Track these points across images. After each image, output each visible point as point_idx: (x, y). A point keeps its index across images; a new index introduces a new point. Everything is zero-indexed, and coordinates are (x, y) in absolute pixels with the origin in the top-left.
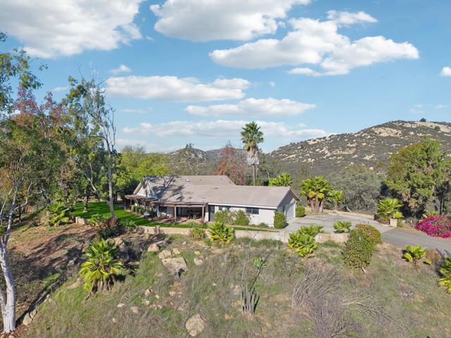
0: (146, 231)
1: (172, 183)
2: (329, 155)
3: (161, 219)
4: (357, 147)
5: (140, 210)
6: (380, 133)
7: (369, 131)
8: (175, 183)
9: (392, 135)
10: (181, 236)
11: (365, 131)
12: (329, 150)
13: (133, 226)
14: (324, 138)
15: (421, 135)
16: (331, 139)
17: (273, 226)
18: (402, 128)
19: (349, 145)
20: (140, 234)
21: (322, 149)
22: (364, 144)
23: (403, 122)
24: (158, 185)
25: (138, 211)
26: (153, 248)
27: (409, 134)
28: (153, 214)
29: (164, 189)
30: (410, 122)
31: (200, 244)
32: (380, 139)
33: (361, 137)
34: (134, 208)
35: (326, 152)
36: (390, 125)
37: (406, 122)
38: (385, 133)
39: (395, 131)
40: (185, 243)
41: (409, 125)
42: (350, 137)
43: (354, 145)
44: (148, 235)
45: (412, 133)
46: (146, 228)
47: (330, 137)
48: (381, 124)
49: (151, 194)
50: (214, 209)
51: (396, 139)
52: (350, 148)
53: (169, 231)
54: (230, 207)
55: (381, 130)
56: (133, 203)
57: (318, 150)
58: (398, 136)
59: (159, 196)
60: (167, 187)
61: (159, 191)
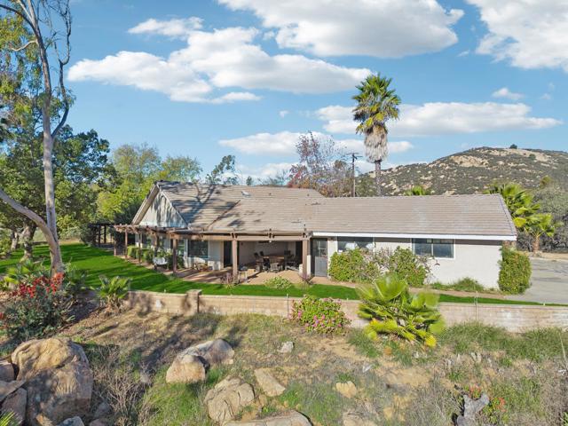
0: (157, 306)
1: (214, 195)
2: (398, 190)
3: (193, 272)
4: (433, 180)
5: (145, 255)
6: (461, 162)
7: (446, 160)
8: (220, 197)
9: (476, 165)
10: (268, 323)
11: (442, 160)
12: (397, 184)
13: (119, 291)
14: (390, 170)
15: (512, 165)
16: (399, 171)
17: (496, 287)
18: (488, 156)
19: (423, 178)
20: (141, 314)
21: (388, 183)
22: (442, 177)
23: (489, 149)
24: (184, 199)
25: (141, 256)
26: (183, 368)
27: (498, 164)
28: (174, 262)
29: (198, 206)
30: (498, 150)
31: (339, 351)
32: (461, 170)
33: (438, 168)
34: (133, 250)
35: (395, 187)
36: (473, 153)
37: (494, 150)
38: (467, 163)
39: (480, 160)
40: (287, 347)
41: (497, 153)
42: (424, 169)
43: (429, 178)
44: (164, 320)
45: (501, 163)
46: (157, 297)
47: (397, 168)
48: (462, 151)
49: (169, 219)
50: (324, 246)
51: (481, 171)
52: (425, 182)
53: (227, 306)
54: (370, 240)
55: (462, 158)
56: (132, 241)
57: (383, 185)
58: (484, 166)
59: (188, 218)
60: (205, 203)
61: (189, 209)
